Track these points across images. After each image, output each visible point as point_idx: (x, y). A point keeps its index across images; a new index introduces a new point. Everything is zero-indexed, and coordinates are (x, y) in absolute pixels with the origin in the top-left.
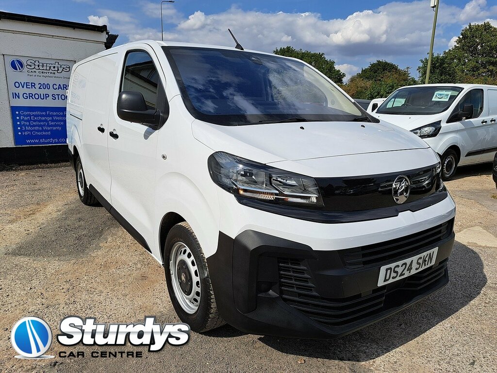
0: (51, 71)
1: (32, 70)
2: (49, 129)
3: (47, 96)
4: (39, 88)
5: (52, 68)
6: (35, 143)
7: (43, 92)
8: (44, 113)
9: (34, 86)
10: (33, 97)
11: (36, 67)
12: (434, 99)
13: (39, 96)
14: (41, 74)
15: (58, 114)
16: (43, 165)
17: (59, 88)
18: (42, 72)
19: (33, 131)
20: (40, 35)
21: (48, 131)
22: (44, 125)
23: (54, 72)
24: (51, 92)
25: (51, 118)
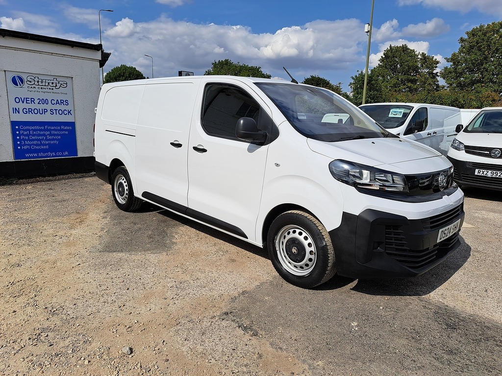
0: (49, 87)
1: (31, 86)
2: (47, 142)
3: (45, 111)
4: (39, 103)
5: (51, 84)
6: (34, 157)
7: (42, 107)
8: (43, 128)
9: (33, 101)
10: (33, 112)
11: (36, 83)
12: (390, 116)
13: (38, 111)
14: (41, 90)
15: (56, 128)
16: (42, 178)
17: (57, 103)
18: (42, 88)
19: (32, 145)
20: (40, 52)
21: (46, 145)
22: (43, 140)
23: (53, 88)
24: (49, 107)
25: (49, 133)
